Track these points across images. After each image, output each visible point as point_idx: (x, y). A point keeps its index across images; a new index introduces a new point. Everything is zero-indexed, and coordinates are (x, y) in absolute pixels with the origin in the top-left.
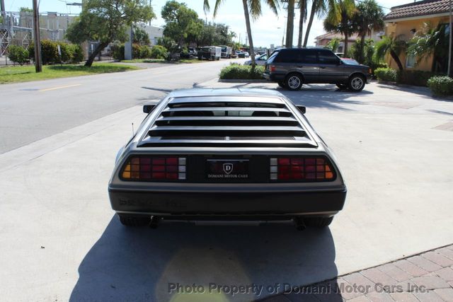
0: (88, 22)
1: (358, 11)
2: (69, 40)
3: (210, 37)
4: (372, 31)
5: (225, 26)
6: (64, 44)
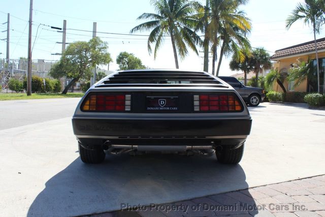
0: (65, 64)
1: (253, 56)
2: (51, 76)
4: (263, 70)
6: (48, 79)
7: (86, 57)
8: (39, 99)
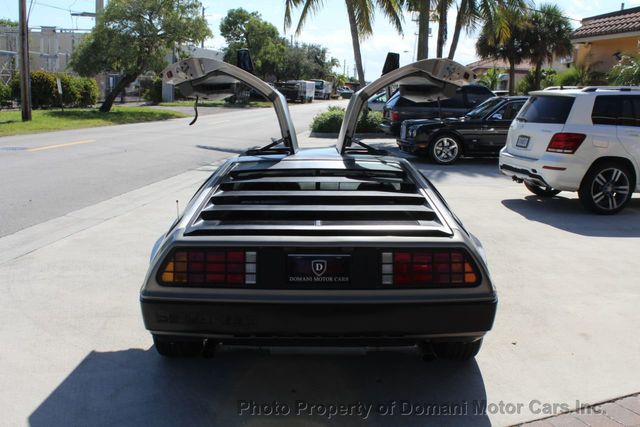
0: (105, 43)
1: (530, 25)
2: (75, 70)
3: (298, 65)
4: (554, 56)
5: (321, 49)
6: (67, 77)
7: (151, 26)
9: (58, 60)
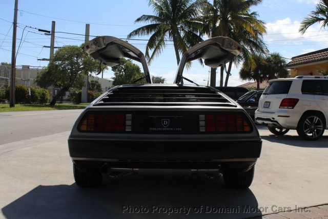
0: (54, 71)
1: (266, 63)
2: (38, 85)
5: (162, 79)
6: (34, 88)
7: (77, 63)
8: (24, 111)
9: (29, 82)
